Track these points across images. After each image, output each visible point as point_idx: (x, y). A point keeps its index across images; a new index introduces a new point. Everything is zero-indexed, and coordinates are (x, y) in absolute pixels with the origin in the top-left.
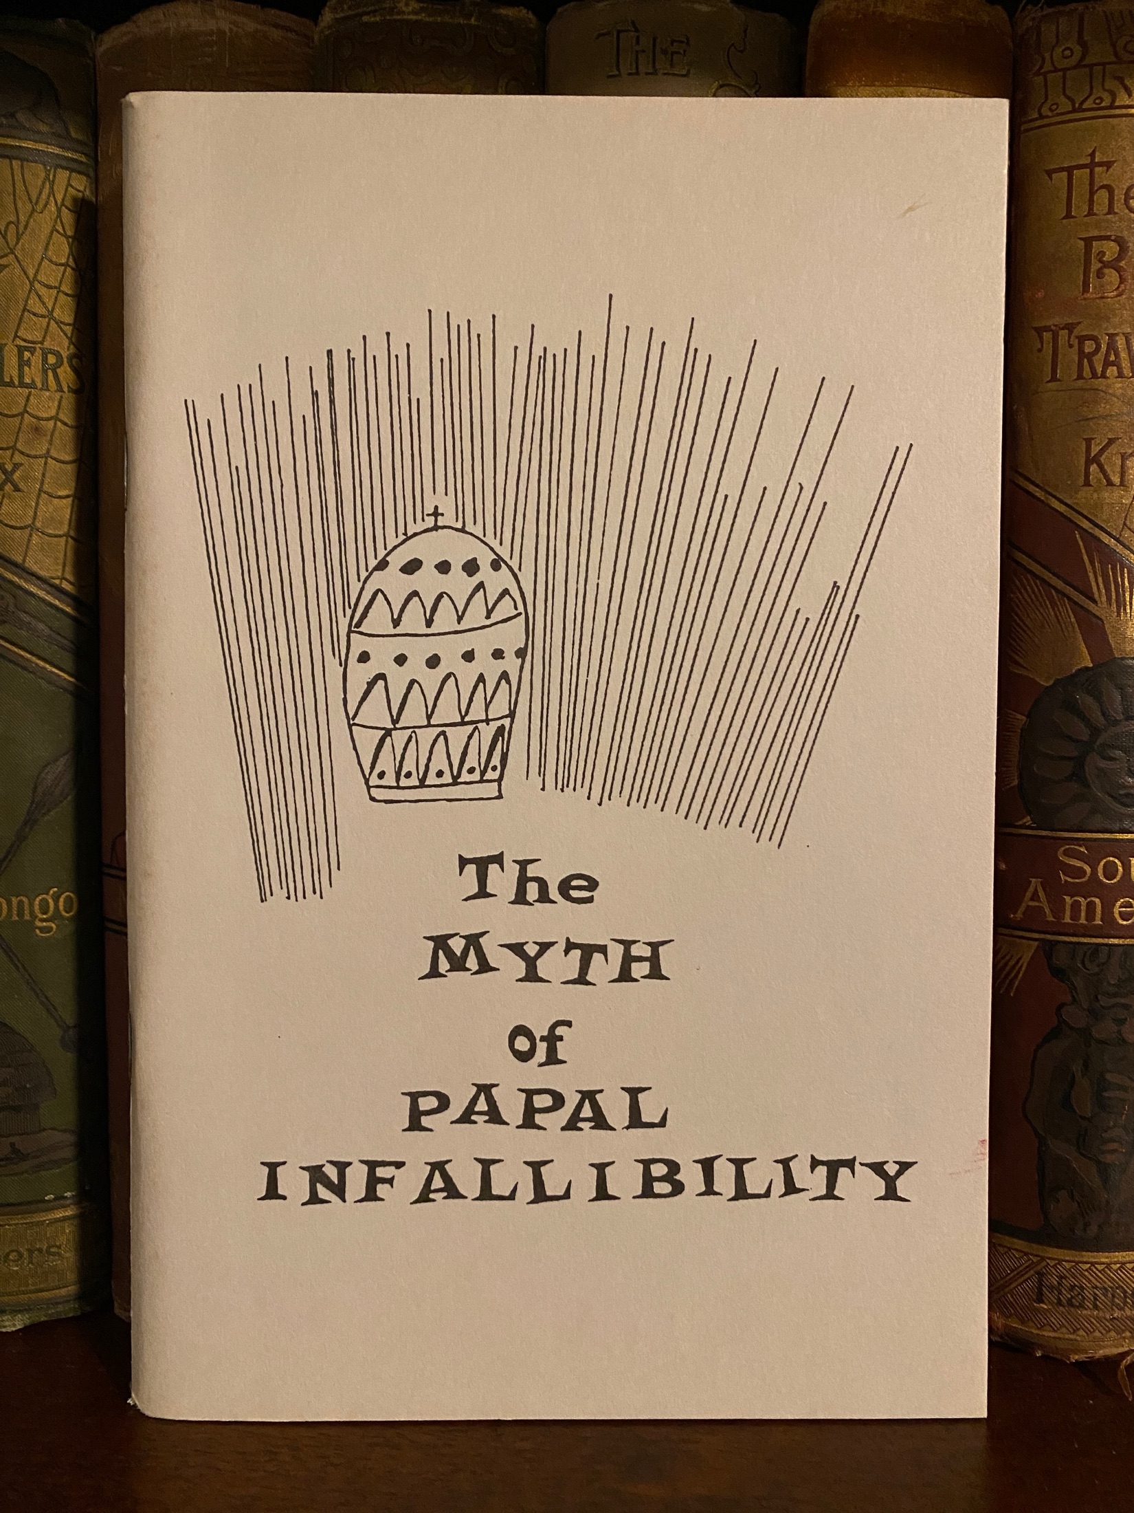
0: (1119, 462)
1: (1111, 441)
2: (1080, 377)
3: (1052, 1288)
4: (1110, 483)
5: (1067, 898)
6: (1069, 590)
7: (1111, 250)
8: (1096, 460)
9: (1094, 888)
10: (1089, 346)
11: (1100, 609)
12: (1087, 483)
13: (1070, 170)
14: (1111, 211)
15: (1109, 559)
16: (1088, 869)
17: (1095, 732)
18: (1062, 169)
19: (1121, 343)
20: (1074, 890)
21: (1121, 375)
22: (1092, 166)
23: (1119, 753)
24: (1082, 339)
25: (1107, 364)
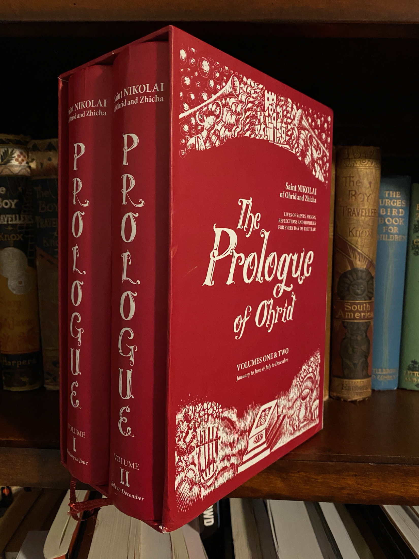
0: (355, 232)
1: (354, 228)
2: (348, 216)
3: (345, 387)
4: (354, 236)
5: (347, 313)
6: (346, 255)
7: (354, 193)
8: (351, 231)
9: (351, 311)
10: (350, 210)
11: (352, 259)
12: (349, 235)
13: (346, 177)
14: (354, 185)
15: (354, 250)
16: (350, 308)
17: (351, 282)
18: (344, 177)
19: (355, 210)
20: (348, 312)
21: (356, 216)
22: (350, 177)
23: (356, 286)
24: (348, 209)
25: (353, 214)
